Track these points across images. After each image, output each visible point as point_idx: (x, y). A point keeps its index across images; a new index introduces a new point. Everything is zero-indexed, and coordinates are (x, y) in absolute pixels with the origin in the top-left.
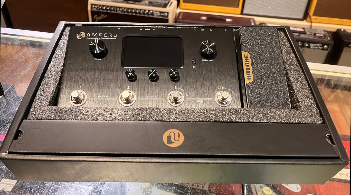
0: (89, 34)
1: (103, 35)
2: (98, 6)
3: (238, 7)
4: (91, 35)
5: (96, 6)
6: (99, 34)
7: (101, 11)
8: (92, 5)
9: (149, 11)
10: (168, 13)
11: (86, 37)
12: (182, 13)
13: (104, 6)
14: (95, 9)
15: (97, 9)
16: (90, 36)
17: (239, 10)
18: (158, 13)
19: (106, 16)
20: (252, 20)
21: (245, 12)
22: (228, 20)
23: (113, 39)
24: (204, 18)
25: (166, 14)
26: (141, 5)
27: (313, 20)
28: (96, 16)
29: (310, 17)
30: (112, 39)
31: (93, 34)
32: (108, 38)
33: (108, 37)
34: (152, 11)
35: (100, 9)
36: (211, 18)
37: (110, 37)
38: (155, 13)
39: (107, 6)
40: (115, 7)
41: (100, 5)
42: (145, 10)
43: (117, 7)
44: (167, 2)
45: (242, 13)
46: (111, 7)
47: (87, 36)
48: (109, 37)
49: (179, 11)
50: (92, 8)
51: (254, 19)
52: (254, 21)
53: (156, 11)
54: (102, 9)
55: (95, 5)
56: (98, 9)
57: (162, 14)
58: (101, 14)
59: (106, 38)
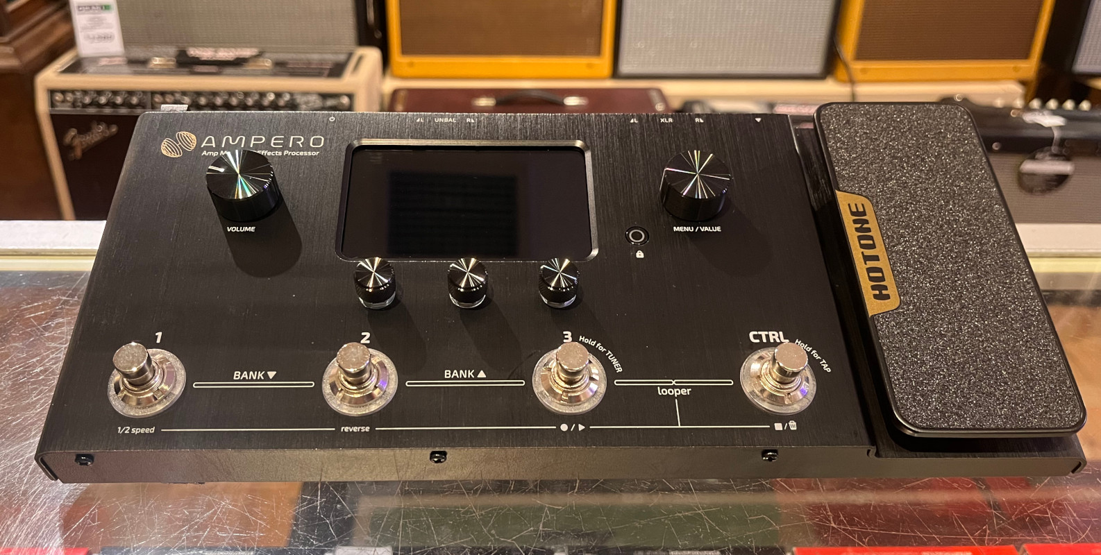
0: (210, 139)
1: (268, 141)
2: (78, 95)
3: (598, 52)
4: (219, 143)
5: (70, 97)
6: (253, 137)
7: (92, 111)
8: (52, 92)
9: (278, 95)
10: (350, 96)
11: (199, 149)
12: (402, 94)
13: (100, 93)
14: (65, 109)
15: (74, 105)
16: (214, 145)
17: (603, 63)
18: (313, 98)
19: (114, 129)
20: (654, 95)
21: (625, 68)
22: (572, 101)
23: (306, 153)
24: (484, 102)
25: (345, 100)
26: (245, 75)
27: (858, 76)
28: (73, 132)
29: (846, 66)
30: (301, 154)
31: (228, 139)
32: (286, 152)
33: (285, 147)
34: (291, 94)
35: (85, 106)
36: (509, 101)
37: (296, 147)
38: (304, 99)
39: (115, 93)
40: (144, 92)
41: (85, 92)
42: (262, 95)
43: (153, 93)
44: (342, 57)
45: (615, 74)
46: (131, 93)
47: (204, 144)
48: (290, 150)
49: (389, 85)
50: (52, 104)
51: (659, 91)
52: (664, 98)
53: (306, 93)
54: (94, 103)
55: (63, 92)
56: (80, 104)
57: (330, 102)
58: (94, 126)
59: (280, 154)
